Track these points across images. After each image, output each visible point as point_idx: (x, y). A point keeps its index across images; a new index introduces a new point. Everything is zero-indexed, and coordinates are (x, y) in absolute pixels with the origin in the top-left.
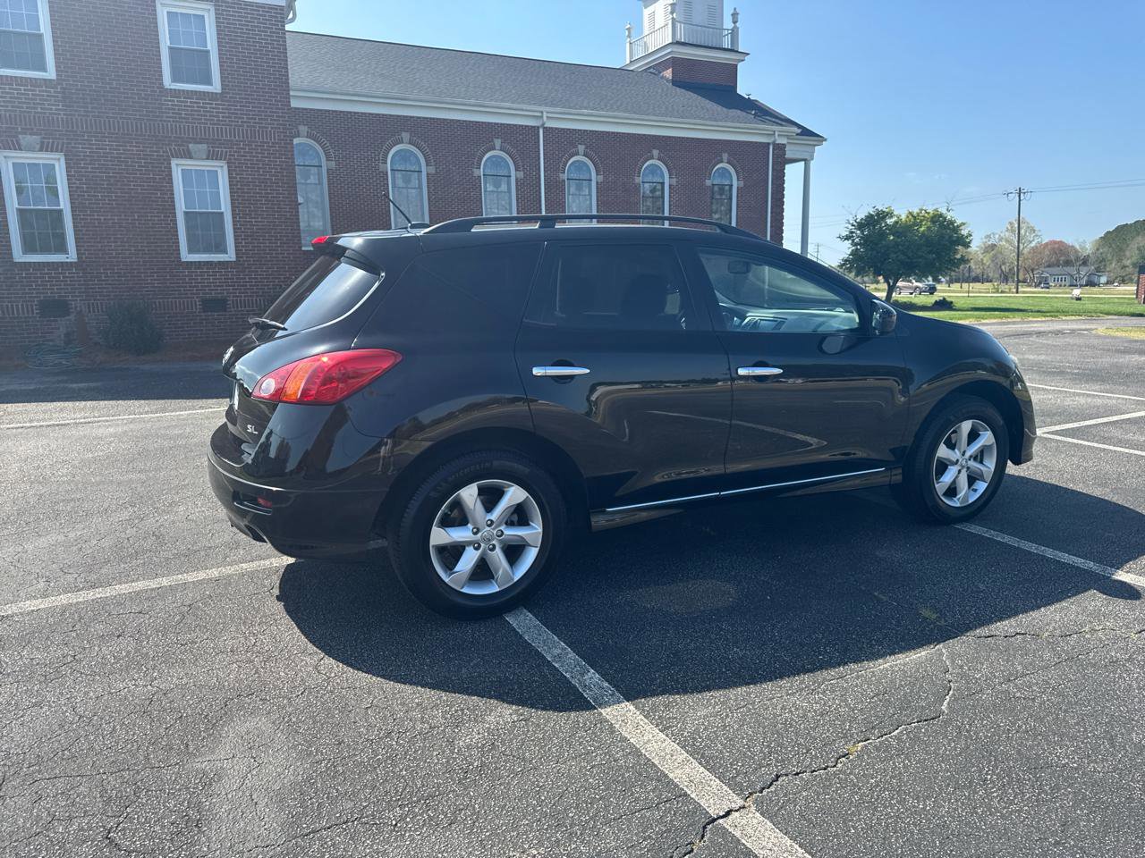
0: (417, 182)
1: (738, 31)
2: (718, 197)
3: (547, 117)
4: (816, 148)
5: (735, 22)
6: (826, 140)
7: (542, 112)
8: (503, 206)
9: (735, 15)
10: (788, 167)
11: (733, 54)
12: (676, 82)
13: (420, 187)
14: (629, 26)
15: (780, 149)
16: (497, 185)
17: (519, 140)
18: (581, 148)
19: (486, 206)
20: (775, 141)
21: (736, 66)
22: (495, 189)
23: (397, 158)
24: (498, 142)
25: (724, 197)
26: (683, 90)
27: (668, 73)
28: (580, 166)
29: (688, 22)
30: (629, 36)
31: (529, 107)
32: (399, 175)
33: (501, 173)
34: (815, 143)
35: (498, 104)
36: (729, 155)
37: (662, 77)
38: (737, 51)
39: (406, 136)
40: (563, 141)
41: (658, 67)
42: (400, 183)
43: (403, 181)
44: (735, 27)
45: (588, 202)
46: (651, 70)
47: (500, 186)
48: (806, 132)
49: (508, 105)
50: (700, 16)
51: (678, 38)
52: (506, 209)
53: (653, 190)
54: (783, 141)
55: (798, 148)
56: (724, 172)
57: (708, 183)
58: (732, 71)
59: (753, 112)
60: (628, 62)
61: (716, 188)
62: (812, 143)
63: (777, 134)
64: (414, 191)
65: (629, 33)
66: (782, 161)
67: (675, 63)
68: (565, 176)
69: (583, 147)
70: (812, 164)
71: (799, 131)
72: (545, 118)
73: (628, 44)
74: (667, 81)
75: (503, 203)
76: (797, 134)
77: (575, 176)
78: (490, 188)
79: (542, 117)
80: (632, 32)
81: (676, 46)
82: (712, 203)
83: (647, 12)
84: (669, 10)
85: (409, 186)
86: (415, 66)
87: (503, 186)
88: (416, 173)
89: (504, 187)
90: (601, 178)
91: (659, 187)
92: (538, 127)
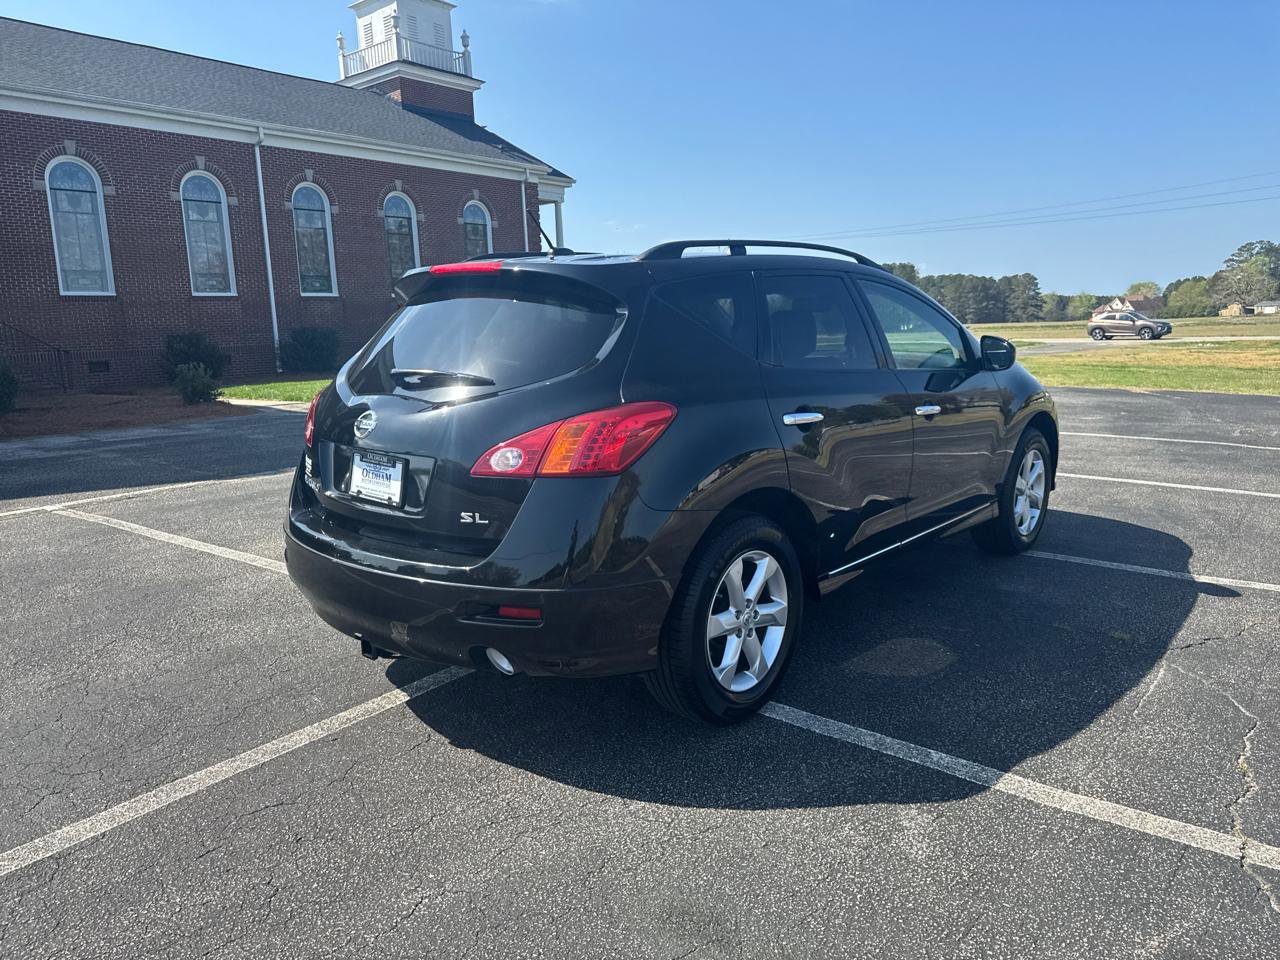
0: (90, 205)
1: (469, 56)
2: (473, 237)
3: (265, 134)
4: (566, 189)
5: (465, 46)
6: (574, 182)
7: (258, 128)
8: (214, 239)
9: (465, 38)
10: (542, 208)
11: (468, 80)
12: (406, 106)
13: (95, 212)
14: (340, 36)
15: (532, 188)
16: (203, 213)
17: (230, 160)
18: (309, 173)
19: (189, 238)
20: (526, 179)
21: (471, 94)
22: (202, 219)
23: (58, 173)
24: (201, 160)
25: (478, 238)
26: (417, 116)
27: (396, 95)
28: (307, 193)
29: (413, 39)
30: (342, 48)
31: (241, 120)
32: (62, 195)
33: (206, 197)
34: (565, 184)
35: (197, 113)
36: (481, 192)
37: (389, 99)
38: (471, 78)
39: (70, 145)
40: (286, 165)
41: (380, 89)
42: (65, 205)
43: (69, 204)
44: (466, 51)
45: (322, 237)
46: (374, 90)
47: (207, 215)
48: (556, 173)
49: (212, 115)
50: (427, 35)
51: (405, 56)
52: (217, 243)
53: (401, 226)
54: (533, 180)
55: (549, 189)
56: (476, 210)
57: (460, 221)
58: (466, 99)
59: (500, 147)
60: (343, 78)
61: (469, 228)
62: (562, 184)
63: (528, 171)
64: (85, 217)
65: (341, 43)
66: (535, 203)
67: (404, 84)
68: (289, 205)
69: (312, 171)
70: (563, 206)
71: (550, 170)
72: (262, 135)
73: (341, 57)
74: (396, 103)
75: (213, 235)
76: (549, 174)
77: (304, 205)
78: (194, 216)
79: (257, 133)
80: (344, 42)
81: (403, 65)
82: (466, 244)
83: (361, 22)
84: (392, 23)
85: (79, 211)
86: (68, 55)
87: (211, 214)
88: (88, 194)
89: (212, 216)
90: (336, 209)
91: (405, 222)
92: (253, 145)
